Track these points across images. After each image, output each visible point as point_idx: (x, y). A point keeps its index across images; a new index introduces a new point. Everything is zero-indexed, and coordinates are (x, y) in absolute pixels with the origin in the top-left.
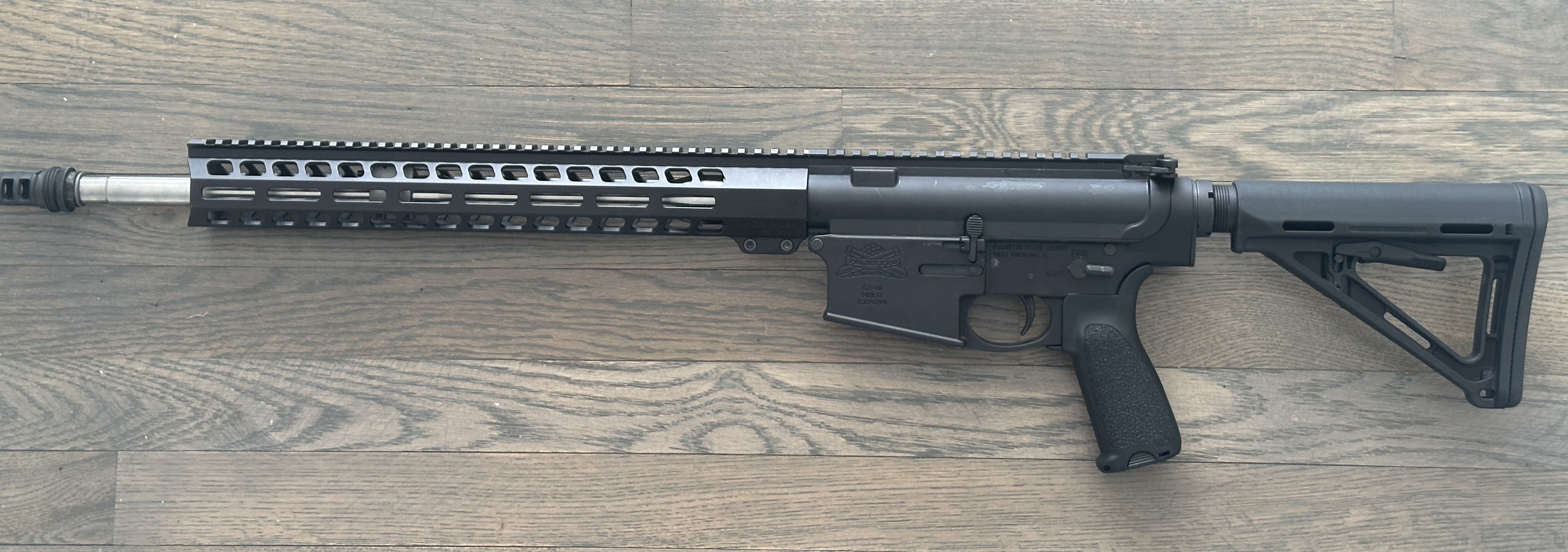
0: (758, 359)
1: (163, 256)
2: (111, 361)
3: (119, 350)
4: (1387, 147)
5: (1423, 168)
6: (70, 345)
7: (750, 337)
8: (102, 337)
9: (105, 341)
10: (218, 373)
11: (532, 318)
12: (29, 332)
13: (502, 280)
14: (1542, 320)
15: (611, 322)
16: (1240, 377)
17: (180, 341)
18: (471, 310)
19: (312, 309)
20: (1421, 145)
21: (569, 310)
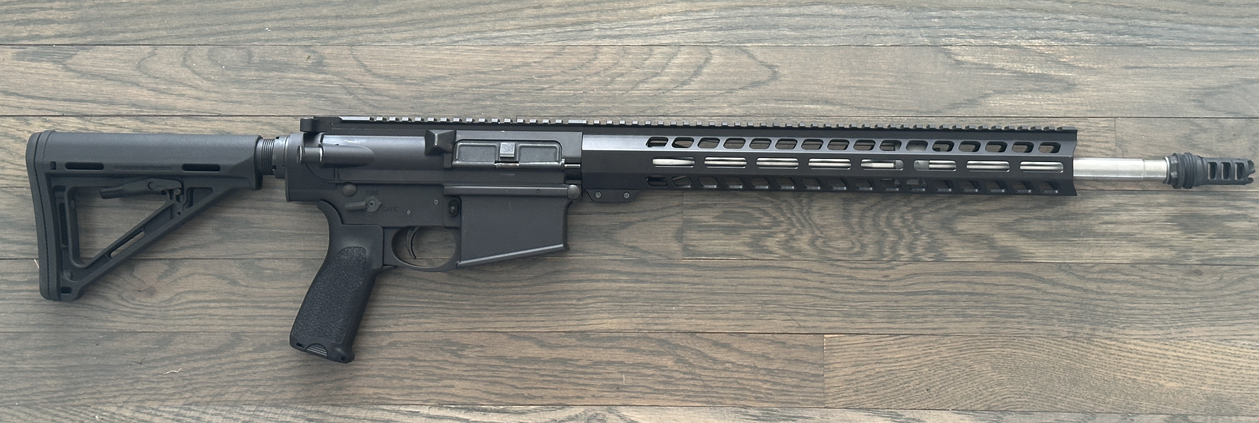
0: (618, 404)
1: (146, 324)
2: (104, 408)
3: (111, 400)
4: (1112, 235)
5: (1140, 252)
6: (72, 396)
7: (611, 386)
8: (97, 389)
9: (100, 392)
10: (189, 417)
11: (438, 371)
12: (40, 385)
13: (415, 341)
14: (1235, 373)
15: (502, 374)
16: (999, 417)
17: (160, 392)
18: (390, 365)
19: (265, 366)
20: (1138, 233)
21: (468, 365)
